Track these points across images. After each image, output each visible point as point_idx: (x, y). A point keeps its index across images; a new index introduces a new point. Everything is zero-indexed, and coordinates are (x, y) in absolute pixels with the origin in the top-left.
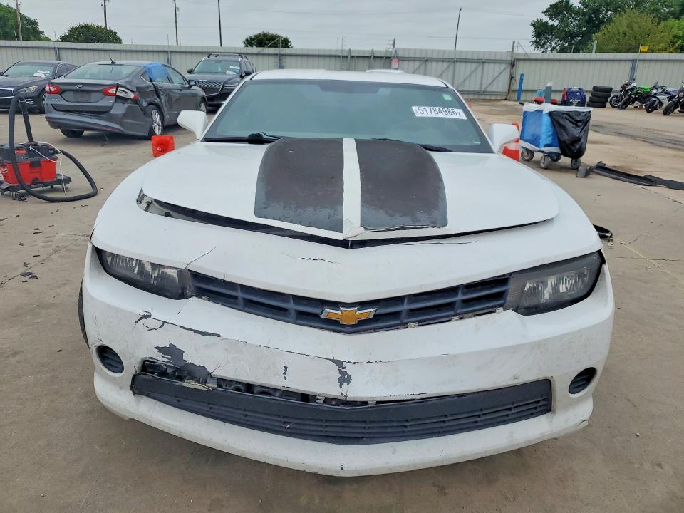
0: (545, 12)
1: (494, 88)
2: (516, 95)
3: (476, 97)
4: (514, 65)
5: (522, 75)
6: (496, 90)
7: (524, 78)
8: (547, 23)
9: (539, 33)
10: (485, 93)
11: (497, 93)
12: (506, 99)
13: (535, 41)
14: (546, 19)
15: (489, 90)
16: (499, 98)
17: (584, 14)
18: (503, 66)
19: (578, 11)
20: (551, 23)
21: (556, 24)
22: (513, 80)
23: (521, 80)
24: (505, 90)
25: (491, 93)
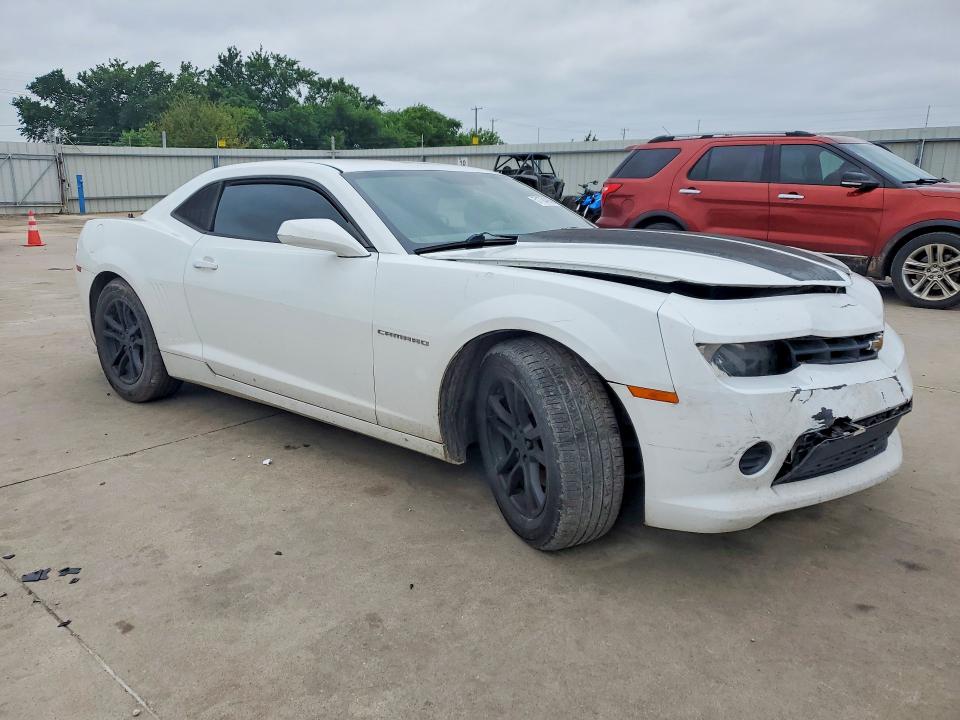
0: (33, 87)
1: (39, 196)
2: (77, 207)
3: (11, 212)
4: (61, 163)
5: (79, 178)
6: (42, 200)
7: (84, 180)
8: (38, 103)
9: (29, 117)
10: (24, 205)
11: (45, 205)
12: (61, 213)
13: (26, 130)
14: (35, 98)
15: (30, 199)
16: (50, 211)
17: (91, 97)
18: (44, 164)
19: (80, 91)
20: (43, 103)
21: (52, 106)
22: (65, 185)
23: (80, 183)
24: (57, 199)
25: (36, 205)
